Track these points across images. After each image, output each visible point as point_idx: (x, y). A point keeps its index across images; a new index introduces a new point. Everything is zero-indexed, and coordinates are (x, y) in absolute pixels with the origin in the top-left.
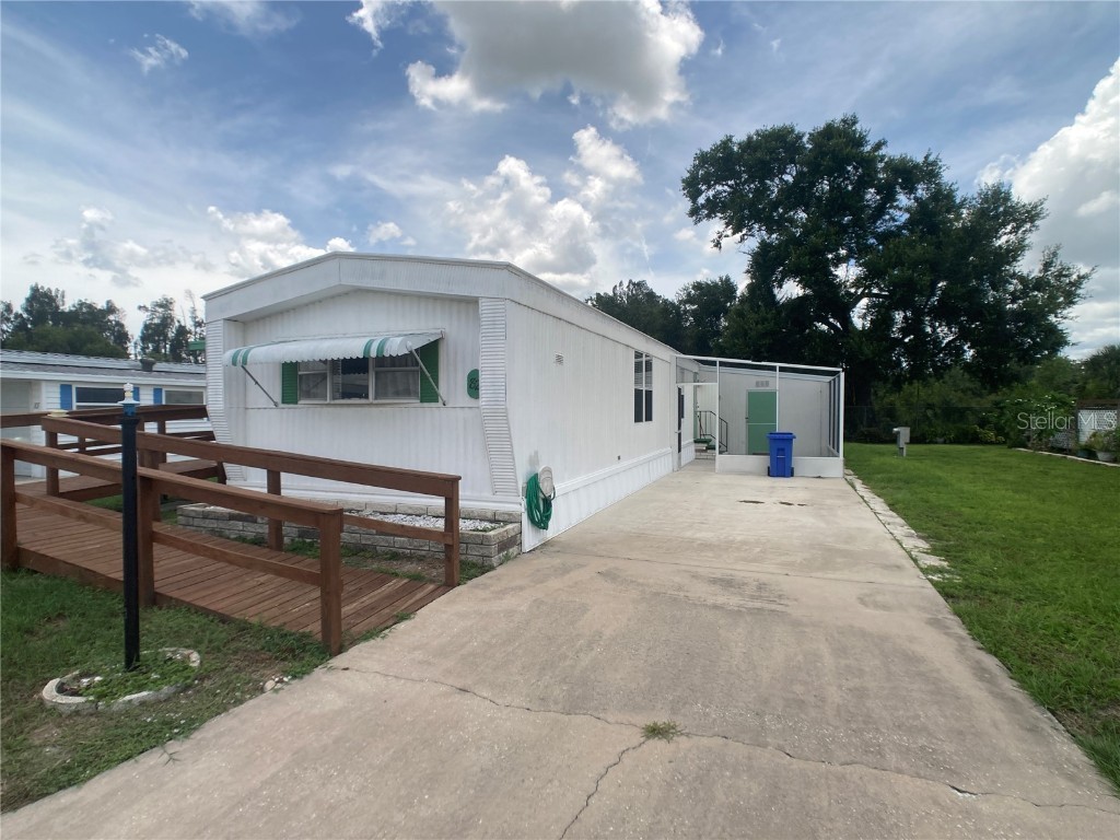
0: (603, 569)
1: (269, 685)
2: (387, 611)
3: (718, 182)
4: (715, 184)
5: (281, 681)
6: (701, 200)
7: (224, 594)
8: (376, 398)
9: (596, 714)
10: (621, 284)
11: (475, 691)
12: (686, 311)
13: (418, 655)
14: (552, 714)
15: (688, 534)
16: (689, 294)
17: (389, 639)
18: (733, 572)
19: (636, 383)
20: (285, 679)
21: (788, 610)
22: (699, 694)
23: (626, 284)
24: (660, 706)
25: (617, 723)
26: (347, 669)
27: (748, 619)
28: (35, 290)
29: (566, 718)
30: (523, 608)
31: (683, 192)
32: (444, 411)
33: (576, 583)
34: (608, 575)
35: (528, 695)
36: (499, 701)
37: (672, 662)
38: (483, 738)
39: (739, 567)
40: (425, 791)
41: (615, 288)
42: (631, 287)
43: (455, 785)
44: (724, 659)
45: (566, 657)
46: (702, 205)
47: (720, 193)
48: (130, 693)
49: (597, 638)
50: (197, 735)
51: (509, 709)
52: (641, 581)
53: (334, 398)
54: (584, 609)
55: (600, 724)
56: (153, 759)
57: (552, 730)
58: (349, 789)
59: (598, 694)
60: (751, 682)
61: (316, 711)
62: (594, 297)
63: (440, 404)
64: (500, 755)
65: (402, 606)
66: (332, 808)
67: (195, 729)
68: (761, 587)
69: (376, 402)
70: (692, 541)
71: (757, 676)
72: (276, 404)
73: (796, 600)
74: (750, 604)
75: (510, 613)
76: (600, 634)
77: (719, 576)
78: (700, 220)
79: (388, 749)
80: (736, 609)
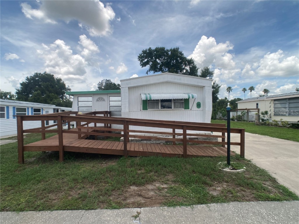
32: (191, 111)
53: (161, 108)
63: (190, 110)
69: (174, 109)
72: (141, 110)
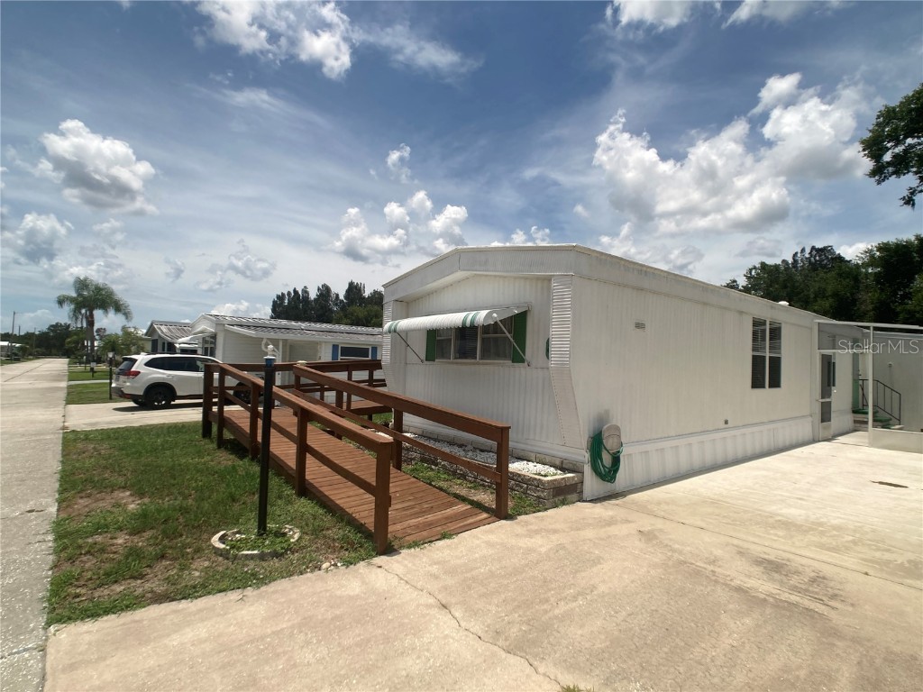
0: (646, 528)
1: (325, 565)
2: (439, 528)
3: (908, 135)
4: (906, 138)
5: (335, 565)
6: (887, 157)
7: (343, 495)
8: (482, 359)
9: (531, 661)
10: (803, 250)
11: (453, 610)
12: (867, 274)
13: (434, 569)
14: (496, 648)
15: (773, 508)
16: (872, 256)
17: (425, 551)
18: (792, 557)
19: (754, 349)
20: (339, 564)
21: (833, 615)
22: (647, 674)
23: (808, 250)
24: (597, 672)
25: (544, 675)
26: (380, 567)
27: (768, 611)
28: (351, 284)
29: (503, 655)
30: (543, 550)
31: (863, 153)
32: (528, 370)
33: (609, 537)
34: (647, 536)
35: (488, 626)
36: (463, 624)
37: (644, 633)
38: (428, 650)
39: (803, 552)
40: (357, 676)
41: (795, 254)
42: (814, 253)
43: (380, 680)
44: (703, 645)
45: (547, 601)
46: (887, 163)
47: (911, 146)
48: (249, 550)
49: (588, 591)
50: (264, 588)
51: (466, 633)
52: (677, 546)
53: (455, 358)
54: (597, 561)
55: (529, 670)
56: (234, 595)
57: (485, 661)
58: (314, 655)
59: (549, 643)
60: (716, 680)
61: (338, 593)
62: (758, 266)
63: (525, 365)
64: (430, 668)
65: (452, 526)
66: (295, 666)
67: (266, 584)
68: (818, 579)
69: (479, 361)
70: (772, 515)
71: (730, 675)
72: (422, 361)
73: (852, 605)
74: (785, 596)
75: (530, 551)
76: (594, 587)
77: (772, 558)
78: (886, 178)
79: (359, 635)
80: (762, 596)
